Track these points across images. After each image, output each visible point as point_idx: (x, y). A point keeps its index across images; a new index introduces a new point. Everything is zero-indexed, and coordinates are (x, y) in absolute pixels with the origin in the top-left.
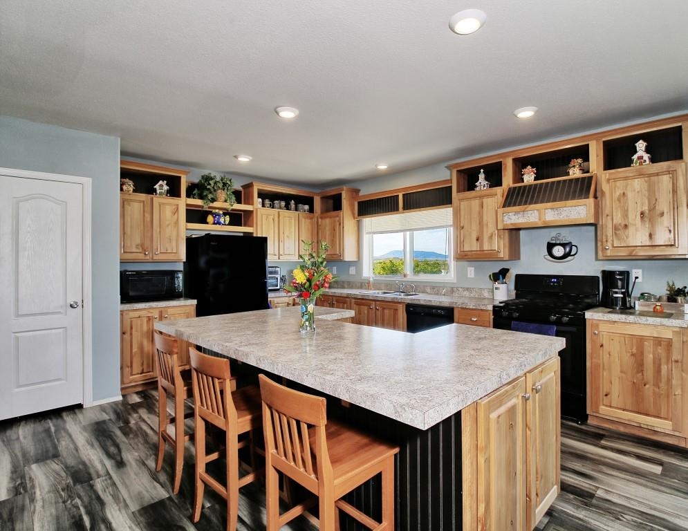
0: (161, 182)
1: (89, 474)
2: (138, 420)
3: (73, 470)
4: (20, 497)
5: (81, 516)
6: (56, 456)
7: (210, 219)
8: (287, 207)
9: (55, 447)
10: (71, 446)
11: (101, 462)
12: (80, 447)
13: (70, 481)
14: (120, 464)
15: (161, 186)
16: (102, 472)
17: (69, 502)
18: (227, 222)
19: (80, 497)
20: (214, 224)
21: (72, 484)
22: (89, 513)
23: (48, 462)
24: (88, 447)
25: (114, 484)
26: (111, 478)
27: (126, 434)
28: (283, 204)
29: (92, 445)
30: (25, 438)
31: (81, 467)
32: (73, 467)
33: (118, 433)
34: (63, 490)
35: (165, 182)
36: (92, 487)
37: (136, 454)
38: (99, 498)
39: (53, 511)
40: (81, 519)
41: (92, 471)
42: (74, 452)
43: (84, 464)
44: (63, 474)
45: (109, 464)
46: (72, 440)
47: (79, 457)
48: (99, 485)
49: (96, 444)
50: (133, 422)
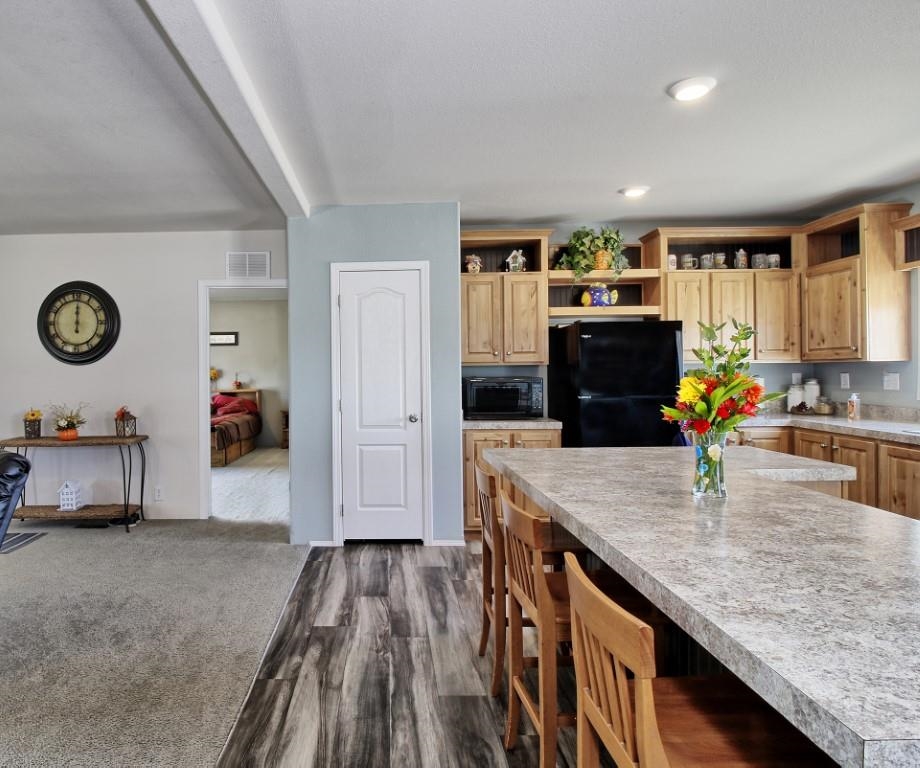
0: (514, 253)
1: (409, 628)
2: (476, 577)
3: (395, 616)
4: (343, 628)
5: (388, 675)
6: (384, 594)
7: (586, 298)
8: (730, 263)
9: (386, 584)
10: (401, 588)
11: (424, 617)
12: (409, 592)
13: (389, 628)
14: (443, 628)
15: (515, 257)
16: (422, 631)
17: (382, 653)
18: (614, 301)
19: (393, 653)
20: (593, 305)
21: (390, 632)
22: (396, 675)
23: (376, 598)
24: (416, 595)
25: (429, 651)
26: (428, 642)
27: (458, 592)
28: (721, 257)
29: (421, 594)
30: (364, 564)
31: (403, 615)
32: (396, 613)
33: (450, 587)
34: (380, 637)
35: (521, 251)
36: (407, 644)
37: (463, 622)
38: (410, 661)
39: (366, 657)
40: (387, 680)
41: (412, 625)
42: (402, 596)
43: (407, 613)
44: (385, 618)
45: (431, 623)
46: (404, 581)
47: (405, 603)
48: (415, 645)
49: (425, 593)
50: (469, 578)
